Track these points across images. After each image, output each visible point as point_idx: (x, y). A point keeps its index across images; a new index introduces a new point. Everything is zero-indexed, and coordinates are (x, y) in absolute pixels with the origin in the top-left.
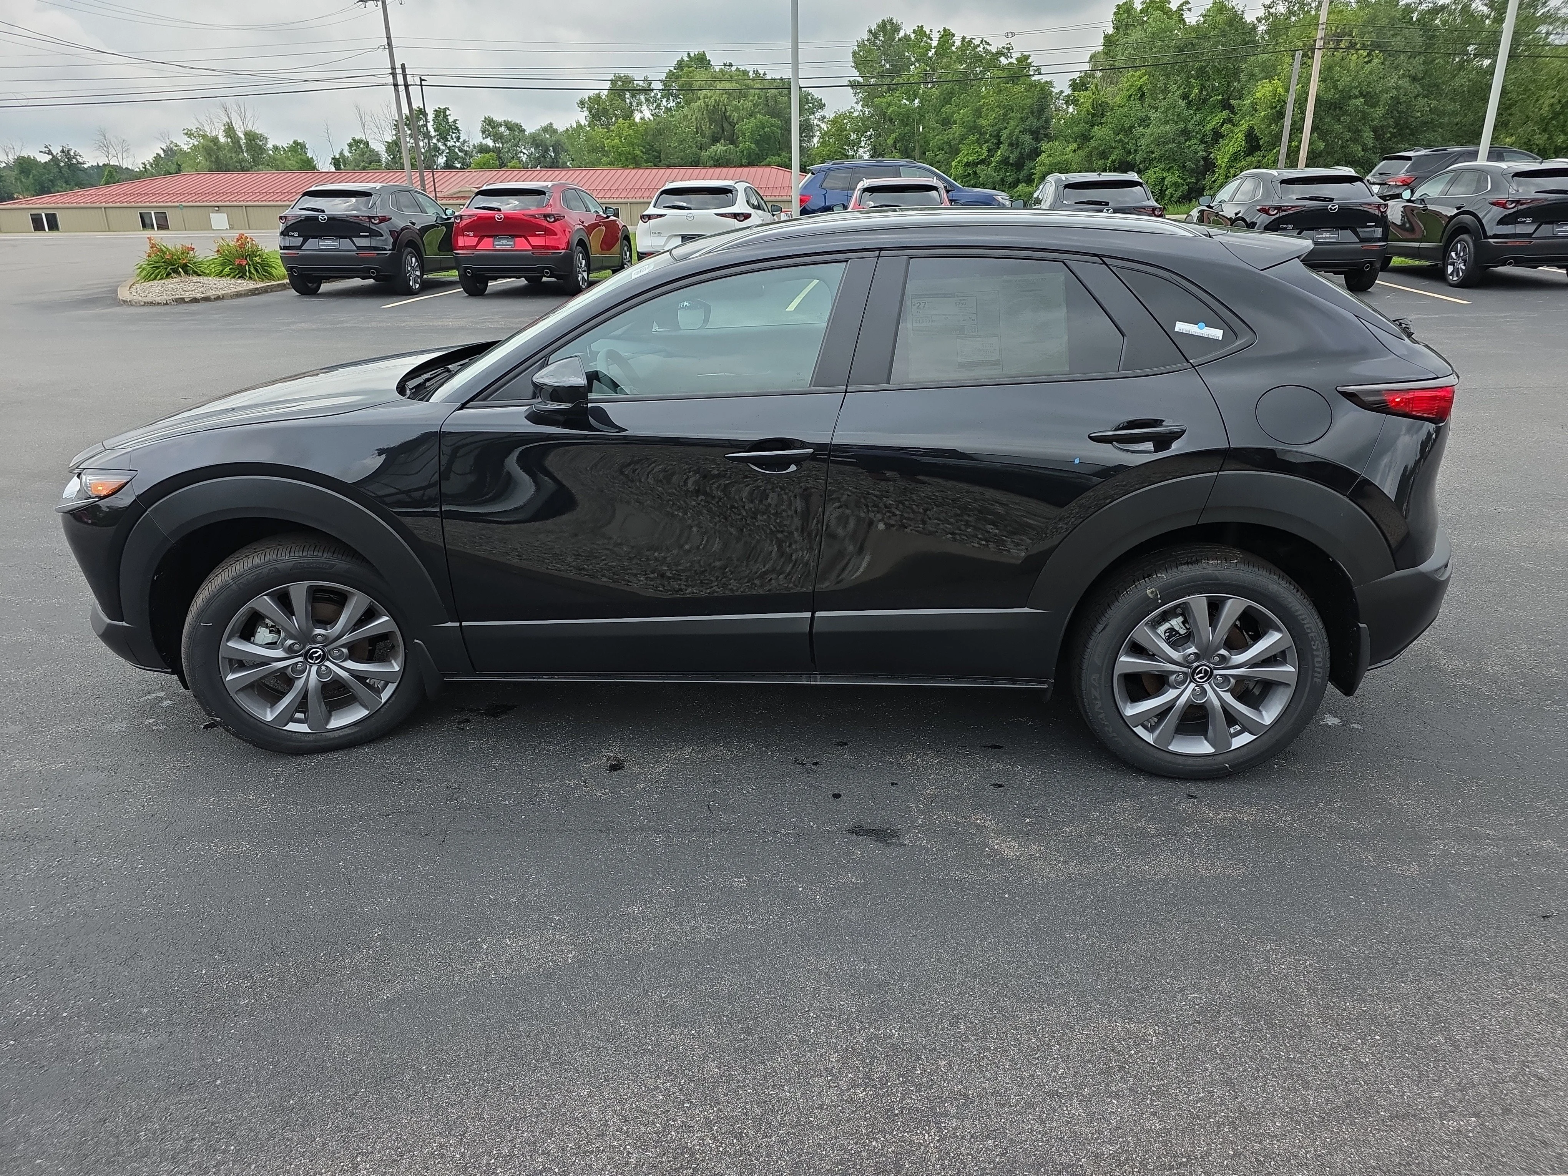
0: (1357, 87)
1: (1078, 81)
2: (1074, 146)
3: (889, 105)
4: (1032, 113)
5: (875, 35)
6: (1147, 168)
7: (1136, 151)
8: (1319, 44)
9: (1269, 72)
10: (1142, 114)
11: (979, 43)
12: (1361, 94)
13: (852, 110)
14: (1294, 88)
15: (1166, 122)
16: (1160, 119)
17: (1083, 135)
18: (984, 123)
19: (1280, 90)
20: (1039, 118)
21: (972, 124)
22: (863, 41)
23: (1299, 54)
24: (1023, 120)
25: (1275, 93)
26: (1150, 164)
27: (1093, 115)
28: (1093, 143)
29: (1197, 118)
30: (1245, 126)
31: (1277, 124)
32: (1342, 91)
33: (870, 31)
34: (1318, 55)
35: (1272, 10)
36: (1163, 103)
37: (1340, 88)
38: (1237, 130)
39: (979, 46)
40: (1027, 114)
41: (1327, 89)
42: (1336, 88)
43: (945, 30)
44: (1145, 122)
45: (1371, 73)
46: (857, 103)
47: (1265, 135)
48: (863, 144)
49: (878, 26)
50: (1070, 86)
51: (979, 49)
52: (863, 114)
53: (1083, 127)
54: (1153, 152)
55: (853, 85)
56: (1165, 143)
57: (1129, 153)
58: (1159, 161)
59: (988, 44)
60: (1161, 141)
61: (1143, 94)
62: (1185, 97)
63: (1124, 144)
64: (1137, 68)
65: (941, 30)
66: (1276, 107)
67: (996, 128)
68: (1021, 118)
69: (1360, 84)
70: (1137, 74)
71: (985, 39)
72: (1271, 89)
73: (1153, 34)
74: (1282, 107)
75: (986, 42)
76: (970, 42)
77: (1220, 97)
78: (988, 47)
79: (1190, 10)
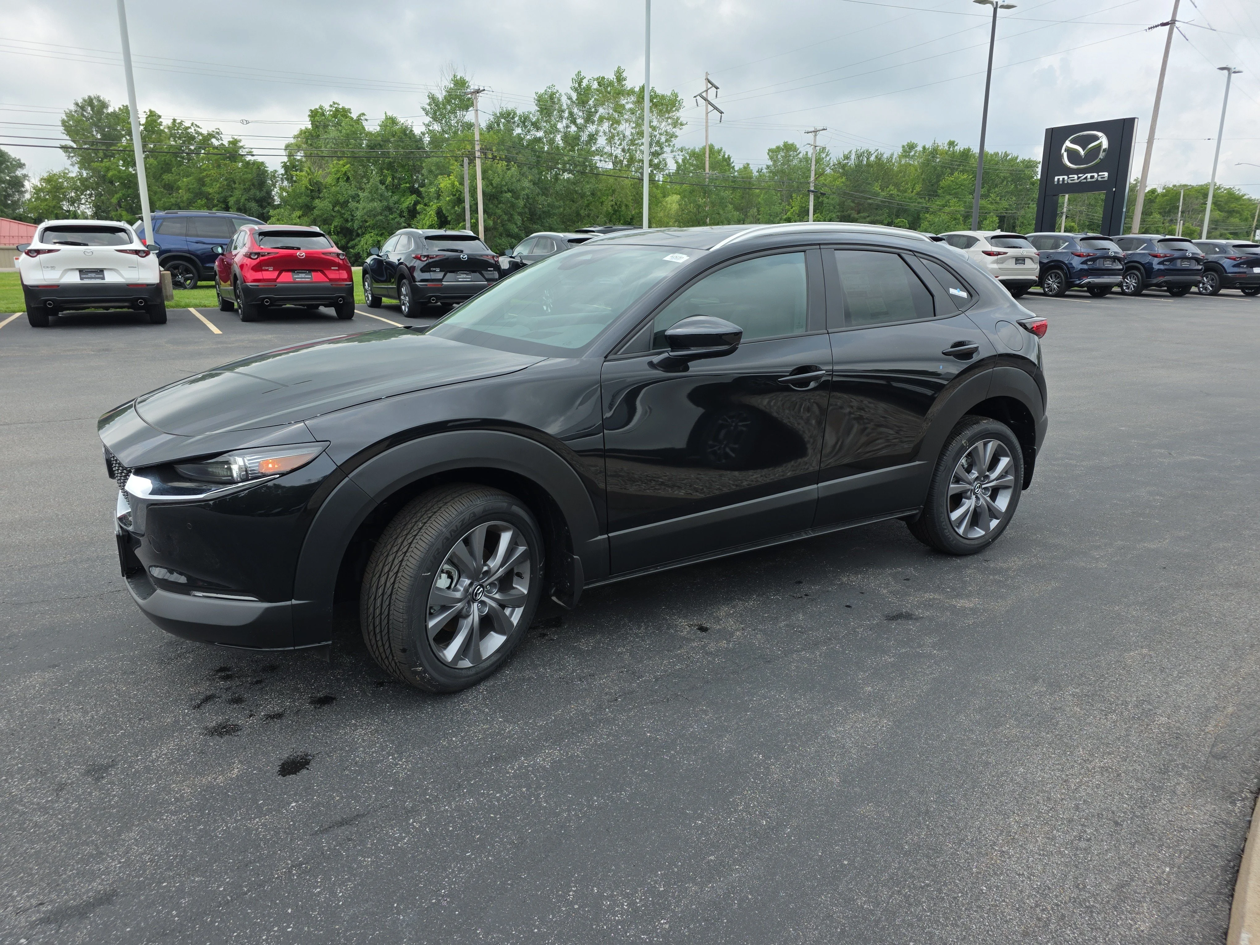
0: (505, 186)
1: (288, 164)
2: (298, 213)
3: (108, 169)
4: (253, 185)
5: (83, 108)
6: (363, 233)
7: (352, 220)
8: (478, 154)
9: (444, 171)
10: (351, 192)
11: (190, 125)
12: (509, 191)
13: (67, 171)
14: (467, 182)
15: (373, 200)
16: (368, 198)
17: (306, 205)
18: (211, 191)
19: (457, 183)
20: (261, 190)
21: (197, 191)
22: (71, 112)
23: (466, 160)
24: (247, 190)
25: (453, 185)
26: (366, 230)
27: (312, 191)
28: (316, 212)
29: (395, 198)
30: (434, 207)
31: (458, 207)
32: (496, 188)
33: (77, 104)
34: (478, 162)
35: (431, 128)
36: (368, 186)
37: (495, 185)
38: (428, 209)
39: (190, 128)
40: (250, 186)
41: (487, 186)
42: (492, 184)
43: (151, 111)
44: (355, 197)
45: (512, 176)
46: (73, 165)
47: (451, 214)
48: (83, 201)
49: (85, 100)
50: (283, 167)
51: (189, 130)
52: (82, 176)
53: (303, 200)
54: (366, 222)
55: (65, 148)
56: (375, 216)
57: (347, 221)
58: (373, 228)
59: (199, 127)
60: (372, 214)
61: (348, 178)
62: (382, 182)
63: (342, 215)
64: (339, 158)
65: (147, 111)
66: (455, 195)
67: (222, 195)
68: (244, 189)
69: (506, 183)
70: (341, 162)
71: (195, 123)
72: (450, 182)
73: (348, 134)
74: (460, 195)
75: (196, 125)
76: (181, 123)
77: (408, 185)
78: (199, 130)
79: (366, 120)
